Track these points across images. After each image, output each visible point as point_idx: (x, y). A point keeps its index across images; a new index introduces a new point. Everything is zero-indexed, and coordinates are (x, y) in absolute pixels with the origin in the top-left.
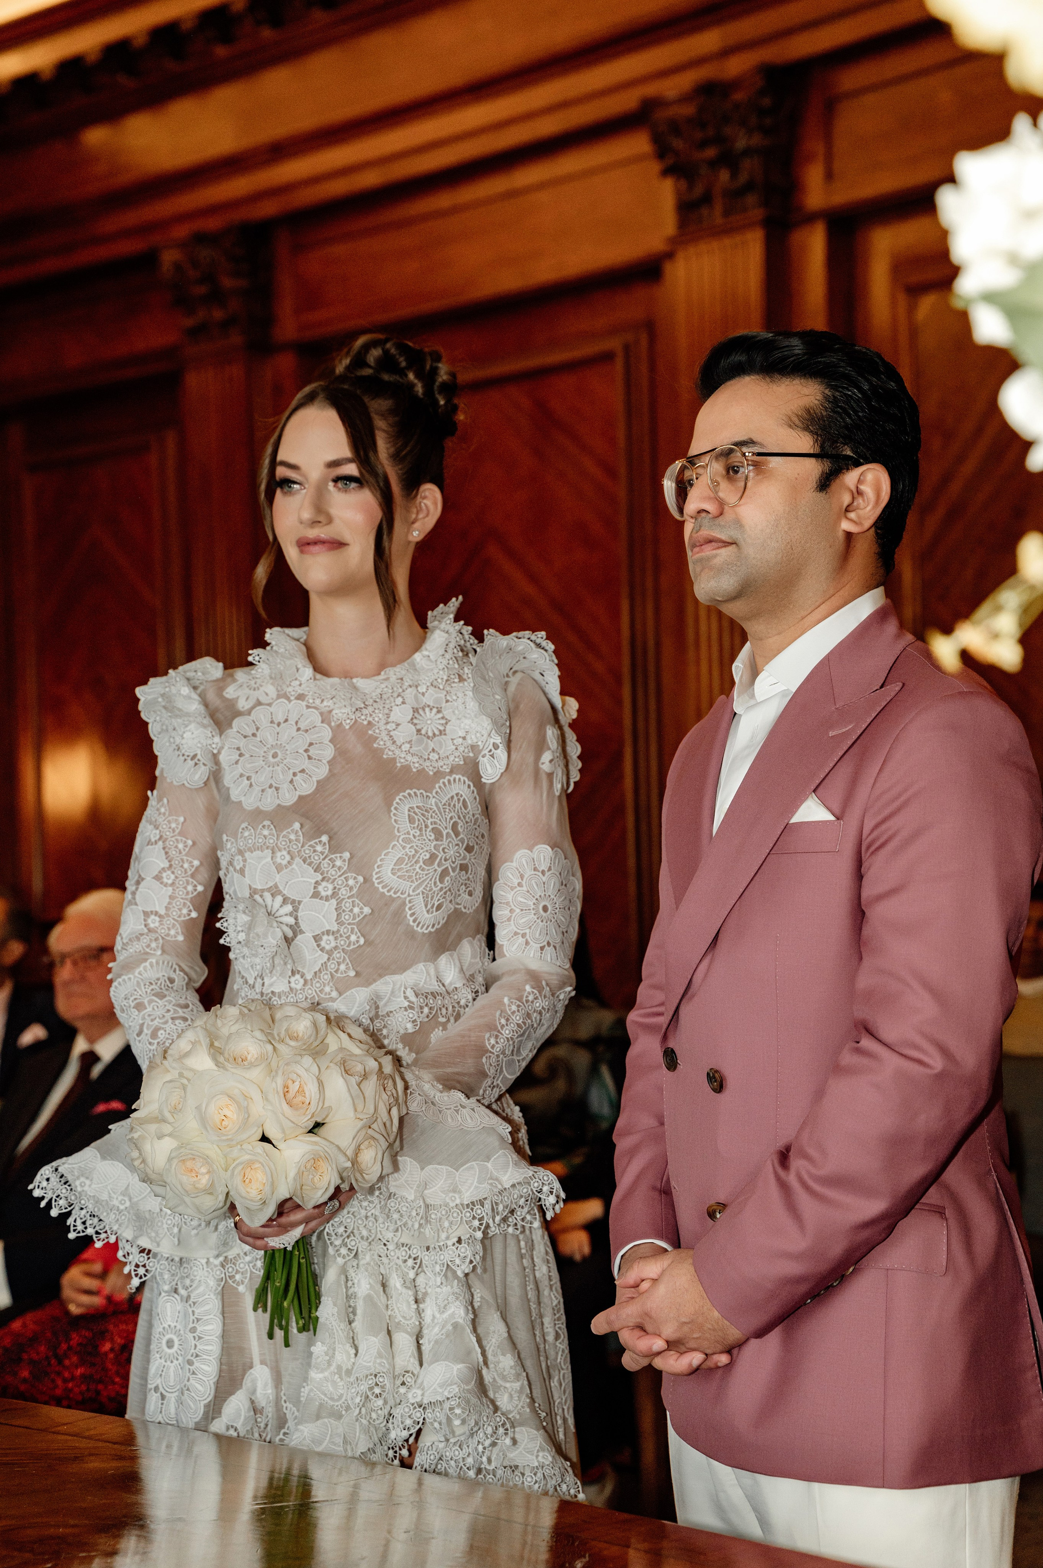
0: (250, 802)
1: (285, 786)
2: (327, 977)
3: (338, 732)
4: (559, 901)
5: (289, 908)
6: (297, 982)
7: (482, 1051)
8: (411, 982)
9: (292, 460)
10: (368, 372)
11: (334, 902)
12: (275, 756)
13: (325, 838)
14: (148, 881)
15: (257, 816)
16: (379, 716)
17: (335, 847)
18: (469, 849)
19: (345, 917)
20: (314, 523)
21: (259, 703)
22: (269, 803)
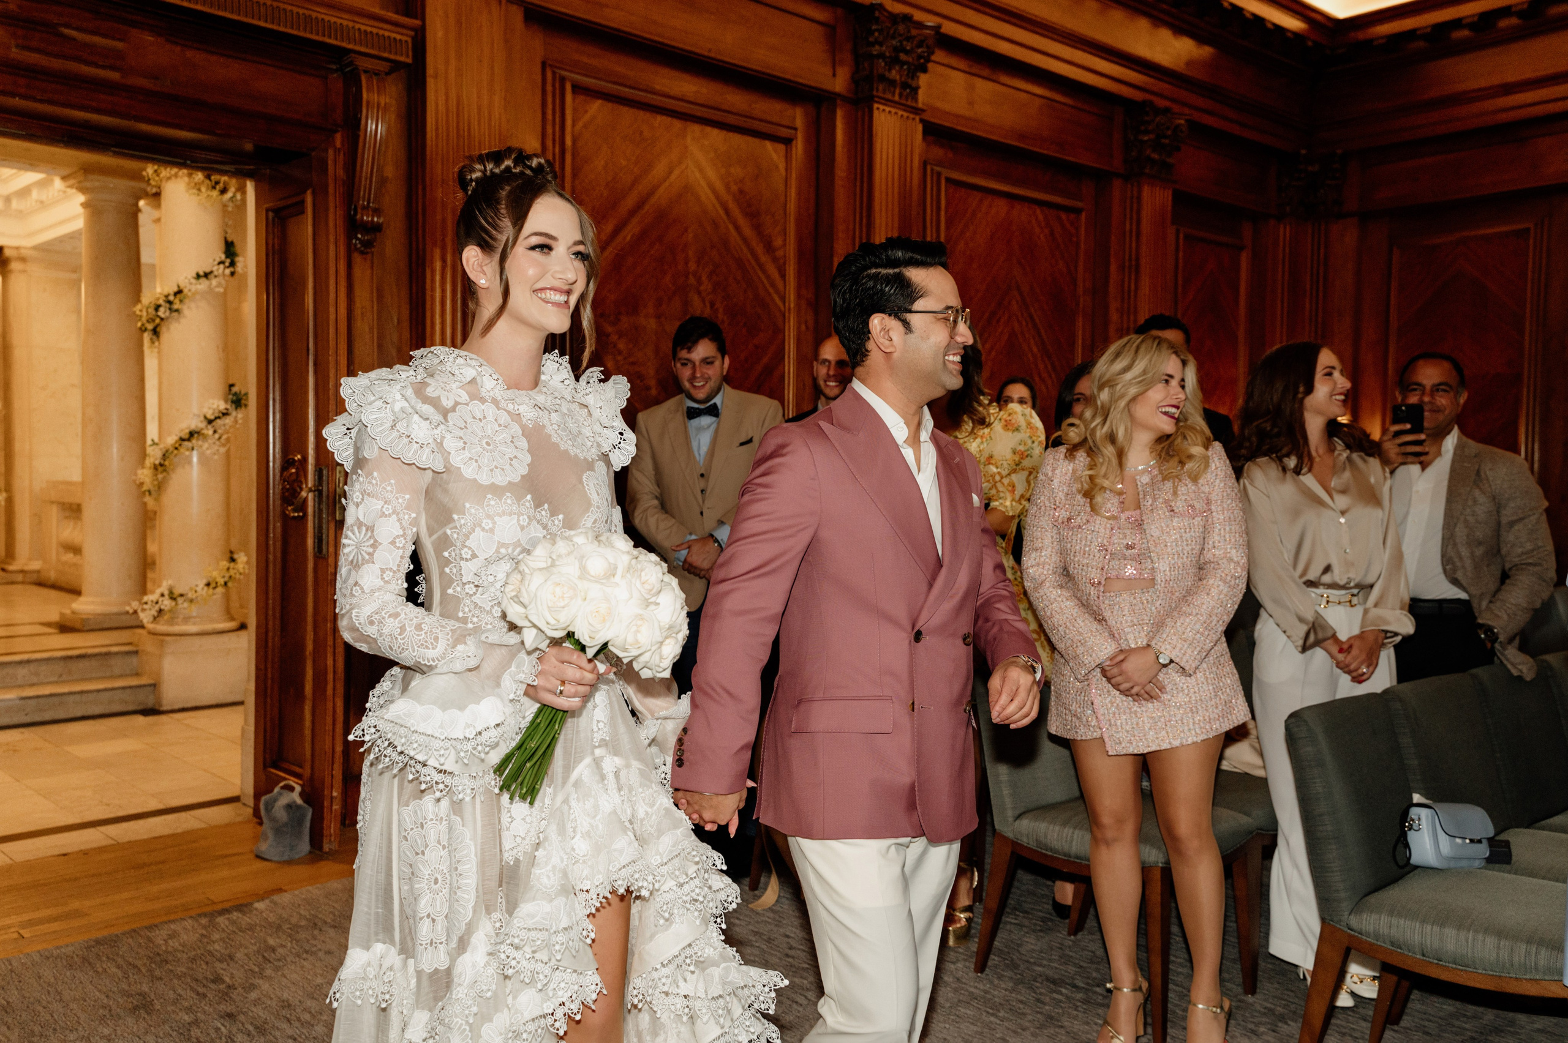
12: (488, 445)
21: (457, 403)
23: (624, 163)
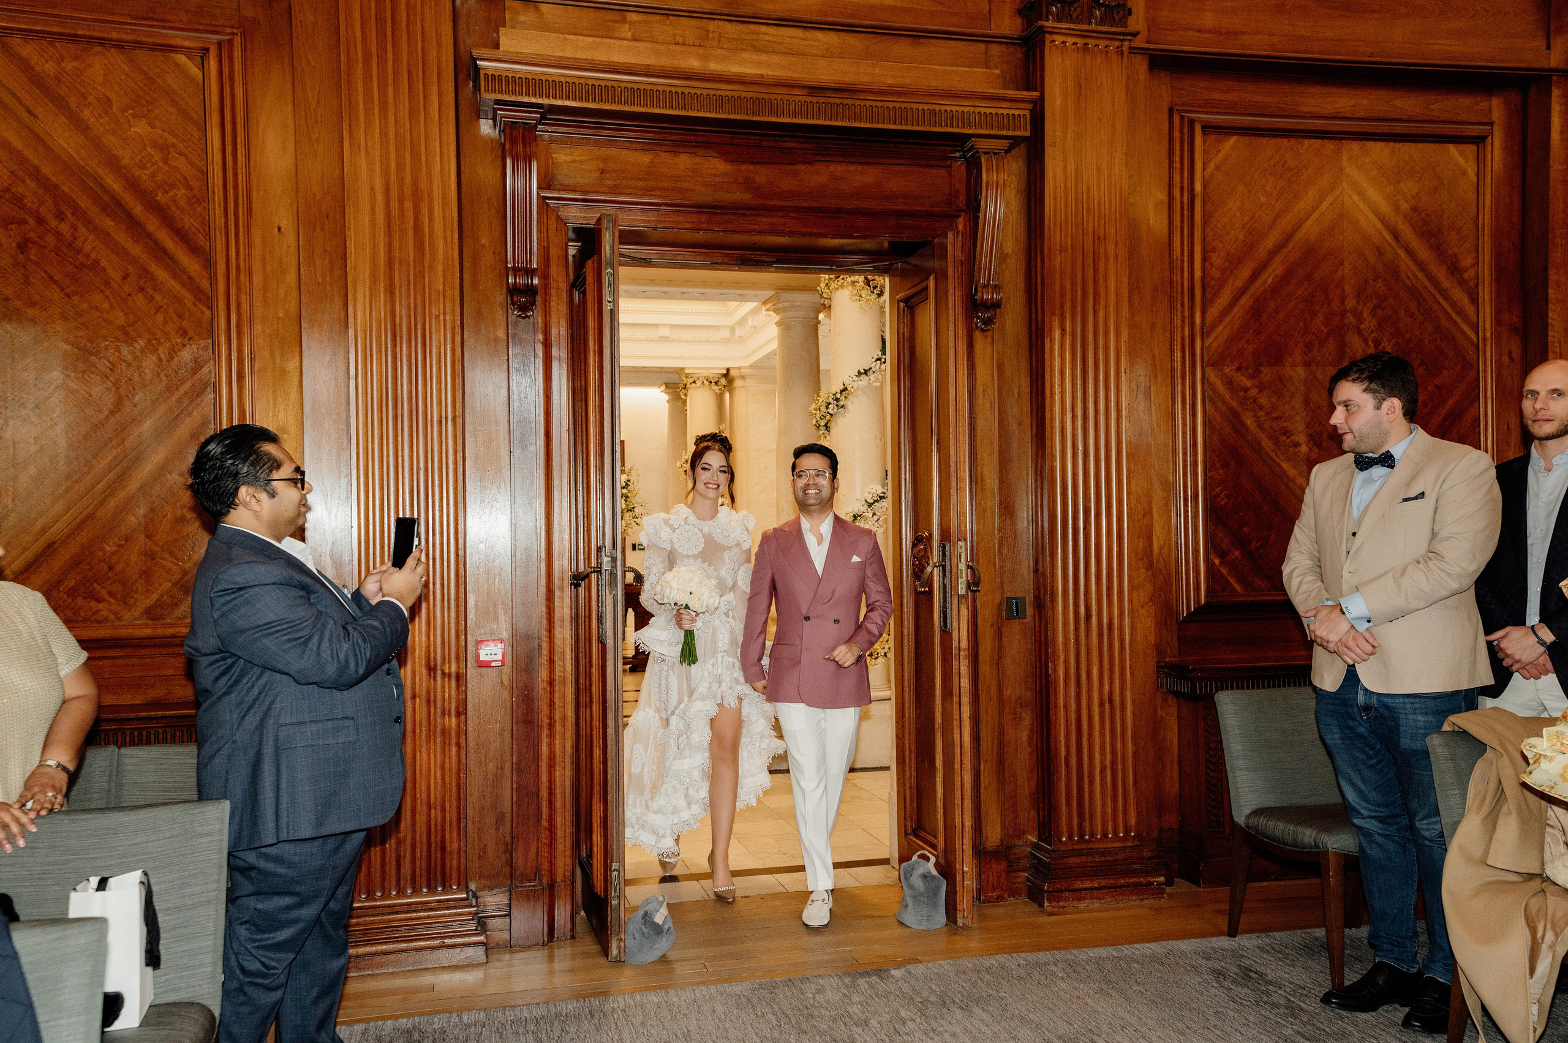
0: (685, 553)
1: (694, 549)
3: (704, 534)
9: (708, 465)
12: (688, 540)
13: (707, 563)
16: (714, 531)
21: (681, 526)
22: (690, 553)
23: (1263, 199)
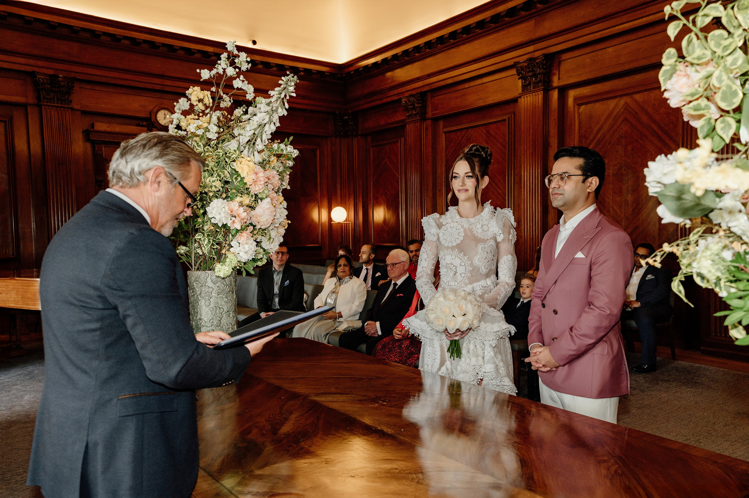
0: (446, 245)
1: (454, 241)
2: (463, 282)
3: (465, 229)
4: (513, 267)
5: (455, 268)
6: (456, 283)
7: (497, 299)
8: (481, 284)
9: (457, 172)
10: (472, 152)
11: (464, 267)
12: (451, 235)
13: (463, 253)
14: (423, 260)
15: (448, 248)
16: (474, 227)
17: (465, 255)
18: (494, 256)
19: (467, 270)
20: (462, 186)
21: (447, 223)
22: (450, 245)
